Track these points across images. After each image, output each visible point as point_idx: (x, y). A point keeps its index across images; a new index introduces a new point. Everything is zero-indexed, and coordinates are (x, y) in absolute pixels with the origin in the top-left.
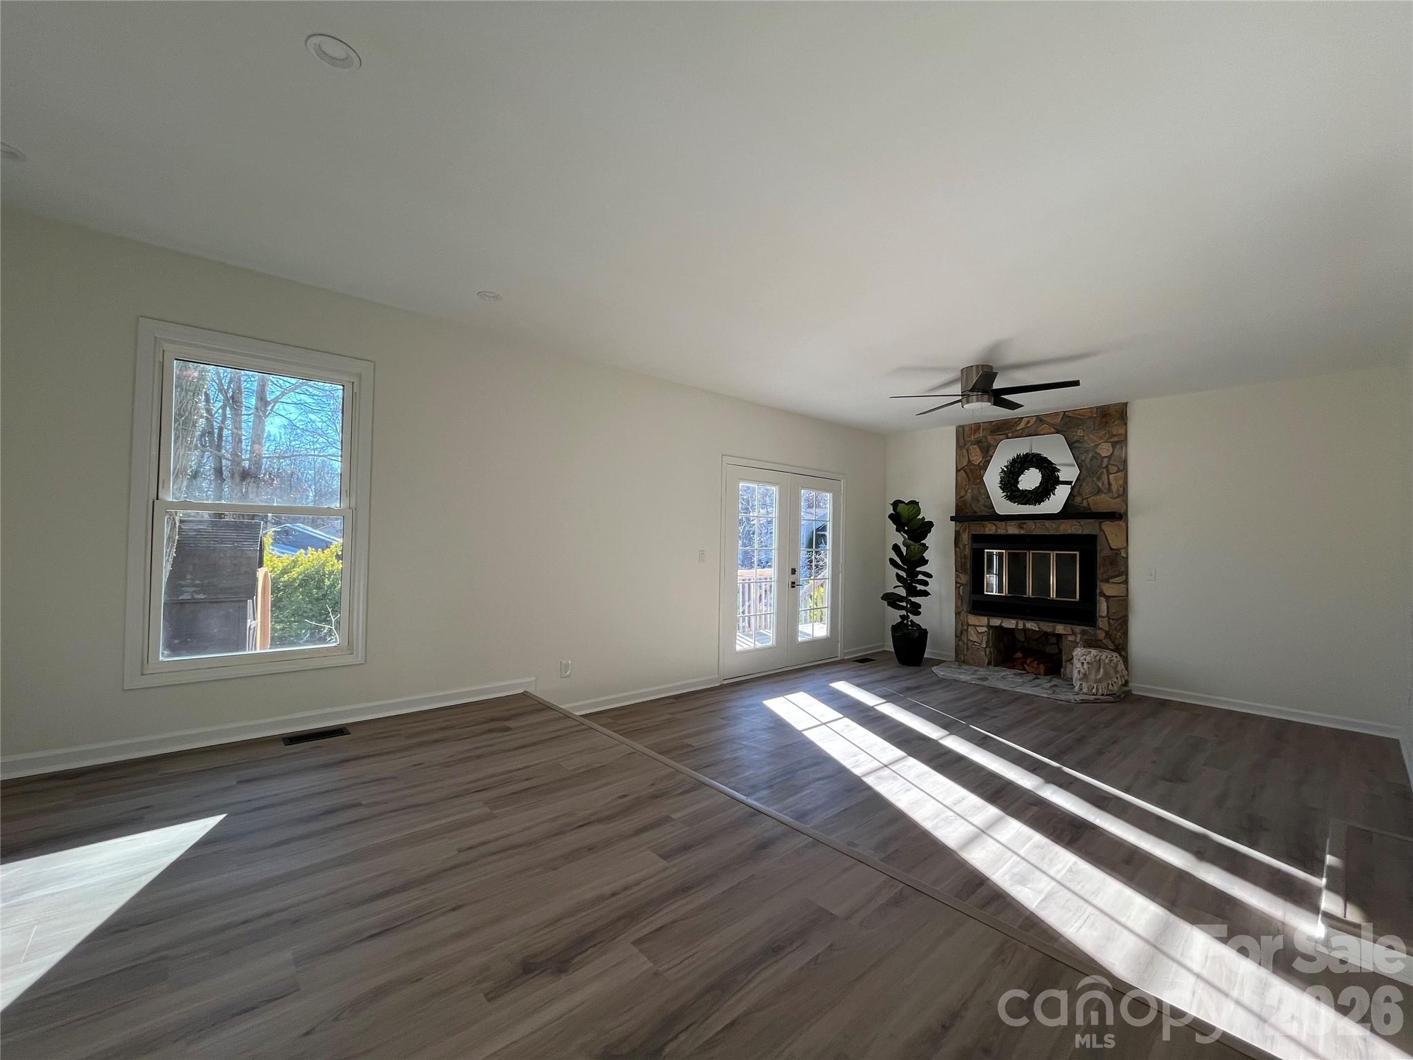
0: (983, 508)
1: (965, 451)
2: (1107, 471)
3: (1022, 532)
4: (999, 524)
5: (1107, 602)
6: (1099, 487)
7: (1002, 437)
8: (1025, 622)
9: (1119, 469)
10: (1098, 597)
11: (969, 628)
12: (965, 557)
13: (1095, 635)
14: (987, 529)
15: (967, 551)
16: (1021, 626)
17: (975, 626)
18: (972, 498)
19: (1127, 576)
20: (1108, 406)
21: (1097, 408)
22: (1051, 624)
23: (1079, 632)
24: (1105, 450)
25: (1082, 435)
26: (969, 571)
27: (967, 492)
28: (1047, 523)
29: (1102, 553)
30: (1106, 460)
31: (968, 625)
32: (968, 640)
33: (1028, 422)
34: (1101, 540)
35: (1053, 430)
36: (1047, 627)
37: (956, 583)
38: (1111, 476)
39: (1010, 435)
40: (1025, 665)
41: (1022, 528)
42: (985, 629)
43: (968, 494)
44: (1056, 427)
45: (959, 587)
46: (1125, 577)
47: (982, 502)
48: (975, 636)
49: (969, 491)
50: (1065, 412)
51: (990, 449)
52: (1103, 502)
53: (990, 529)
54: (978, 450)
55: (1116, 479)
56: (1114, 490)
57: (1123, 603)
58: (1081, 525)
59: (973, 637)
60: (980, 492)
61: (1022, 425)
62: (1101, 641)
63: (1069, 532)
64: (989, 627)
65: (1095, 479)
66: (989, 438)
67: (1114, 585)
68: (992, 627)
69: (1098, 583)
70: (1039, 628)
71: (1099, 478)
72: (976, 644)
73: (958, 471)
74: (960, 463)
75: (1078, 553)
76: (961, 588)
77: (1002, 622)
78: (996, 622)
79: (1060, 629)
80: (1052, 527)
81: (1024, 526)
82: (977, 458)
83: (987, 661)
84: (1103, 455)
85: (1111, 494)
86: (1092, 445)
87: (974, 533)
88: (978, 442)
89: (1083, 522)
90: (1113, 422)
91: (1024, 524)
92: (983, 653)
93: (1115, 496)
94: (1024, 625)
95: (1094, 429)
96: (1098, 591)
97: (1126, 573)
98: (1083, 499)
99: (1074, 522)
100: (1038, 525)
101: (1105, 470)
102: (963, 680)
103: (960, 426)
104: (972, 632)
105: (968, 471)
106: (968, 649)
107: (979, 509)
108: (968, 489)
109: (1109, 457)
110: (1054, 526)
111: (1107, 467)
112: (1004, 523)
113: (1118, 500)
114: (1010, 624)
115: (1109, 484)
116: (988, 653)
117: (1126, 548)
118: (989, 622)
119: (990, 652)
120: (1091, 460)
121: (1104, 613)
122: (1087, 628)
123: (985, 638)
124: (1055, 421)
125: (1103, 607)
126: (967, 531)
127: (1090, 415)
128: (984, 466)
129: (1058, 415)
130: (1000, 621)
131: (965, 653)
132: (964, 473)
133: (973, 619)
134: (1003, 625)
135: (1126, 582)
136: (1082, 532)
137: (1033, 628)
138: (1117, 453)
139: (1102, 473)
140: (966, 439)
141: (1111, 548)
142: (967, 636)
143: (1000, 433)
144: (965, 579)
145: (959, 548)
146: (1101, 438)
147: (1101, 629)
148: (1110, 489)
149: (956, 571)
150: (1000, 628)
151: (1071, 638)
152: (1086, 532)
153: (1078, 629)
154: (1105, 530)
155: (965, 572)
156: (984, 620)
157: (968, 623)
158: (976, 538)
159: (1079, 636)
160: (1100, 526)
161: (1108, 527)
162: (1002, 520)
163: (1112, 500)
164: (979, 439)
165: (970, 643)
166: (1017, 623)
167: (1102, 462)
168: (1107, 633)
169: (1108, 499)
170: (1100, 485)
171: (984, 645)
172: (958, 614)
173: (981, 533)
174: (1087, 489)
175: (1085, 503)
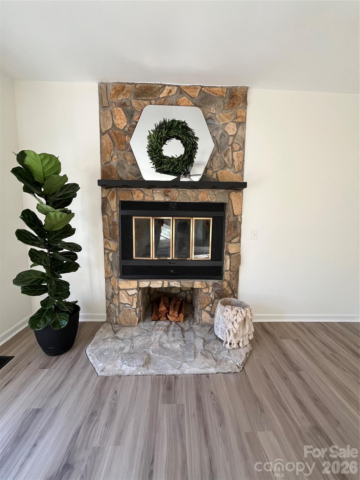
0: (129, 174)
1: (109, 114)
2: (232, 148)
3: (167, 200)
4: (147, 191)
5: (230, 258)
6: (225, 162)
7: (146, 102)
8: (170, 281)
9: (240, 147)
10: (224, 255)
11: (120, 292)
12: (114, 224)
13: (222, 286)
14: (135, 196)
15: (116, 218)
16: (166, 285)
17: (126, 290)
18: (118, 164)
19: (240, 237)
20: (236, 88)
21: (227, 88)
22: (191, 281)
23: (211, 284)
24: (231, 129)
25: (214, 112)
26: (118, 239)
27: (112, 157)
28: (189, 192)
29: (229, 219)
30: (231, 138)
31: (119, 289)
32: (120, 303)
33: (170, 91)
34: (229, 207)
35: (191, 103)
36: (186, 284)
37: (105, 249)
38: (235, 153)
39: (153, 102)
40: (168, 316)
41: (167, 196)
42: (135, 291)
43: (114, 161)
44: (194, 101)
45: (108, 253)
46: (239, 237)
47: (128, 169)
48: (126, 299)
49: (115, 157)
50: (202, 87)
51: (135, 114)
52: (228, 175)
53: (138, 196)
54: (123, 113)
55: (238, 157)
56: (236, 166)
57: (237, 258)
58: (215, 195)
59: (124, 299)
60: (126, 159)
61: (164, 94)
62: (225, 289)
63: (206, 200)
64: (139, 289)
65: (223, 155)
66: (134, 103)
67: (234, 245)
68: (140, 288)
69: (225, 244)
70: (181, 285)
71: (226, 155)
72: (127, 305)
73: (102, 134)
74: (104, 125)
75: (211, 219)
76: (111, 254)
77: (150, 284)
78: (145, 284)
79: (197, 284)
80: (192, 196)
81: (169, 194)
82: (122, 122)
83: (137, 320)
84: (230, 134)
85: (233, 169)
86: (222, 123)
87: (122, 200)
88: (123, 105)
89: (216, 192)
90: (239, 104)
91: (169, 191)
92: (135, 313)
93: (236, 171)
94: (169, 284)
95: (224, 109)
96: (225, 251)
97: (239, 235)
98: (213, 173)
99: (210, 191)
100: (181, 193)
101: (230, 147)
102: (127, 373)
103: (102, 83)
104: (123, 296)
105: (113, 135)
106: (120, 312)
107: (125, 174)
108: (113, 155)
109: (234, 136)
110: (194, 194)
111: (231, 145)
112: (151, 190)
113: (238, 174)
114: (157, 284)
115: (233, 160)
116: (138, 313)
117: (241, 214)
118: (138, 284)
119: (140, 311)
120: (221, 137)
121: (228, 268)
122: (216, 281)
123: (135, 300)
124: (194, 94)
125: (227, 264)
126: (115, 198)
127: (221, 94)
128: (130, 132)
129: (196, 88)
130: (149, 283)
131: (117, 315)
132: (108, 137)
133: (123, 284)
134: (151, 286)
135: (239, 242)
136: (216, 200)
137: (177, 286)
138: (240, 133)
139: (229, 149)
140: (109, 99)
141: (234, 214)
142: (118, 300)
143: (144, 98)
144: (114, 245)
145: (107, 215)
146: (228, 118)
147: (226, 280)
148: (233, 165)
149: (105, 237)
150: (149, 288)
151: (204, 291)
152: (219, 201)
153: (211, 282)
154: (232, 199)
155: (113, 238)
156: (134, 284)
157: (118, 287)
158: (124, 205)
159: (211, 288)
160: (229, 196)
161: (234, 196)
162: (149, 187)
163: (235, 174)
164: (124, 101)
165: (121, 306)
166: (163, 283)
167: (228, 140)
168: (229, 282)
169: (232, 173)
170: (226, 160)
171: (135, 306)
172: (108, 279)
173: (130, 199)
174: (216, 164)
175: (214, 177)
